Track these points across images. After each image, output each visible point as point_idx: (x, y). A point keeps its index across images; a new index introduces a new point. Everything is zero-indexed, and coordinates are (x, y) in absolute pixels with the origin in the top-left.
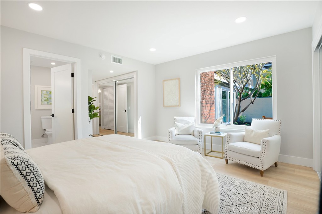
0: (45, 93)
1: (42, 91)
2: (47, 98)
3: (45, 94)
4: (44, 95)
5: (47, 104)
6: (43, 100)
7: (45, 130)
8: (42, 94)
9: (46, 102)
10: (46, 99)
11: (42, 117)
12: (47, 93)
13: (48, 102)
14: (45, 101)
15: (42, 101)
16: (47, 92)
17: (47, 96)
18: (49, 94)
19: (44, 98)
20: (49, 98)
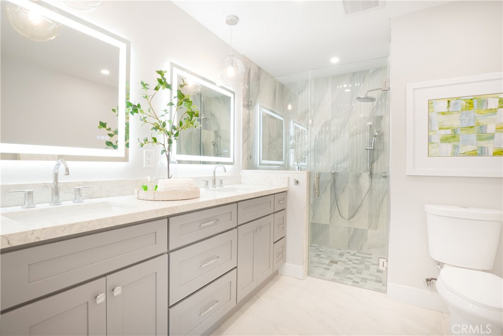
0: (445, 110)
1: (430, 103)
2: (455, 131)
3: (443, 113)
4: (441, 116)
5: (454, 154)
6: (436, 139)
7: (440, 264)
8: (434, 115)
9: (448, 147)
10: (449, 132)
11: (430, 209)
12: (451, 109)
13: (456, 147)
14: (445, 140)
15: (430, 141)
16: (452, 102)
17: (455, 121)
18: (460, 110)
19: (440, 129)
20: (461, 130)
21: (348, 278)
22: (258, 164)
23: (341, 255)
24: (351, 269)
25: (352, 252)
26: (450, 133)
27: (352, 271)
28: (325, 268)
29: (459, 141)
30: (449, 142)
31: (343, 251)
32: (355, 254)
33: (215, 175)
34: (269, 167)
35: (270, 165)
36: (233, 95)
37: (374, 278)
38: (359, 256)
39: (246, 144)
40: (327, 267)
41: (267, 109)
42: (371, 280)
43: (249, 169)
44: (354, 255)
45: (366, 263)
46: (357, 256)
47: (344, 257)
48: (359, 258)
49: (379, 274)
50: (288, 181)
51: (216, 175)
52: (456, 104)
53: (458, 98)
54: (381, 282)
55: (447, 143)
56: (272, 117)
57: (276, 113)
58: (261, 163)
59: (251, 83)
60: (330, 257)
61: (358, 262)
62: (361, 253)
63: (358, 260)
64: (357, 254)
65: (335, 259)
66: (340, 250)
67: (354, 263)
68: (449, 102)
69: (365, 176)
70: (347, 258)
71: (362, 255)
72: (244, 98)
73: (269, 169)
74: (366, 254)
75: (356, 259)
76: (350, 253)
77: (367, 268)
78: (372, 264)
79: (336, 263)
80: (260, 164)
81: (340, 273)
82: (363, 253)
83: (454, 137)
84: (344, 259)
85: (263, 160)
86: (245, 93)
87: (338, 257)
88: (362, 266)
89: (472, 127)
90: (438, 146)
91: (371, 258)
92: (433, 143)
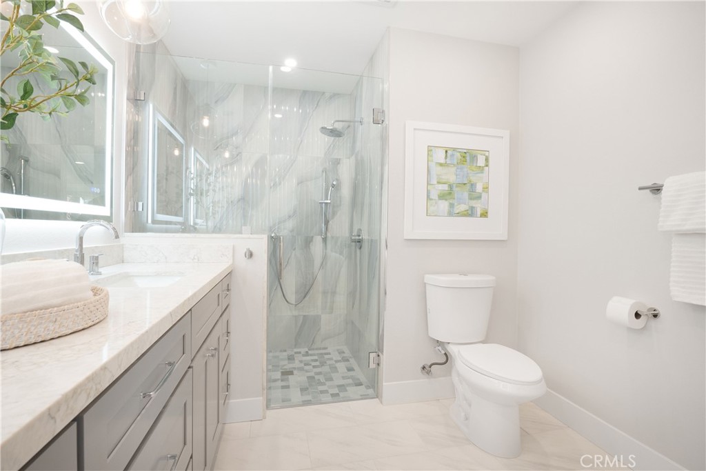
0: (443, 161)
1: (430, 149)
2: (451, 186)
3: (441, 165)
4: (439, 168)
5: (450, 214)
6: (434, 195)
7: (441, 345)
8: (432, 165)
9: (444, 205)
10: (446, 187)
11: (429, 278)
12: (448, 161)
13: (452, 206)
14: (442, 197)
15: (428, 197)
16: (449, 153)
17: (451, 176)
18: (456, 163)
19: (439, 183)
20: (457, 187)
21: (322, 392)
22: (150, 221)
23: (291, 358)
24: (317, 377)
25: (303, 350)
26: (447, 189)
27: (319, 380)
28: (283, 387)
29: (454, 199)
30: (446, 200)
31: (289, 352)
32: (307, 352)
33: (81, 245)
34: (165, 228)
35: (167, 223)
36: (112, 66)
37: (350, 381)
38: (314, 355)
39: (131, 179)
40: (284, 384)
41: (164, 117)
42: (349, 385)
43: (136, 232)
44: (307, 354)
45: (328, 362)
46: (311, 355)
47: (297, 361)
48: (316, 357)
49: (351, 373)
50: (234, 253)
51: (84, 246)
52: (452, 155)
53: (454, 149)
54: (362, 385)
55: (444, 201)
56: (170, 134)
57: (175, 129)
58: (155, 219)
59: (141, 54)
60: (278, 366)
61: (317, 363)
62: (313, 349)
63: (316, 360)
64: (310, 352)
65: (285, 367)
66: (285, 351)
67: (314, 367)
68: (446, 152)
69: (318, 240)
70: (301, 362)
71: (316, 352)
72: (129, 81)
73: (167, 231)
74: (320, 349)
75: (312, 360)
76: (300, 353)
77: (334, 369)
78: (337, 361)
79: (291, 373)
80: (154, 222)
81: (308, 388)
82: (317, 349)
83: (450, 193)
84: (297, 364)
85: (157, 213)
86: (131, 72)
87: (289, 363)
88: (326, 369)
89: (465, 184)
90: (436, 203)
91: (329, 354)
92: (432, 199)
